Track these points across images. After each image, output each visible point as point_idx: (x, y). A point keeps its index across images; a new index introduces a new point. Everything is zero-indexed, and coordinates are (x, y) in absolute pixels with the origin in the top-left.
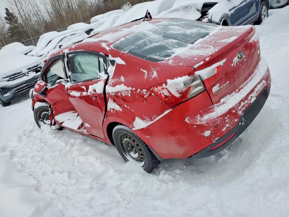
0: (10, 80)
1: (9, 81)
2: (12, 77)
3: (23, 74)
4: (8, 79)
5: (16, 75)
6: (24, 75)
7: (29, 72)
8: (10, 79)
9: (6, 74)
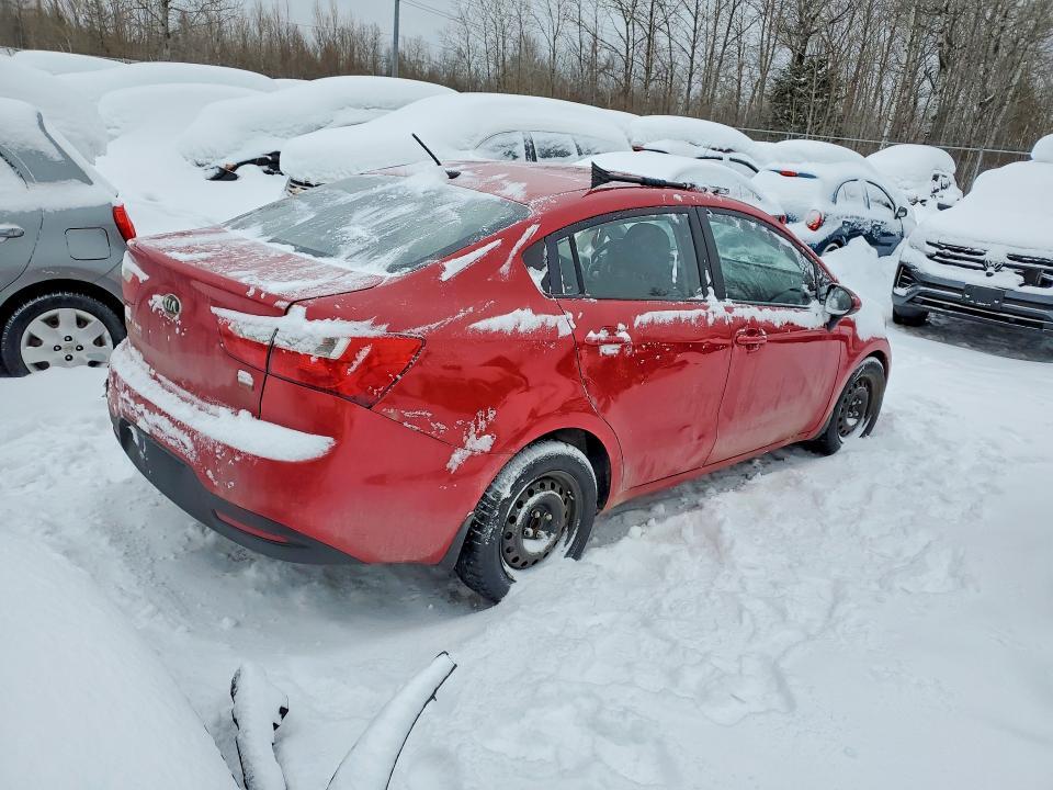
0: (937, 257)
1: (931, 257)
2: (947, 251)
3: (982, 262)
4: (934, 250)
5: (962, 255)
6: (981, 266)
7: (1005, 265)
8: (938, 254)
9: (943, 235)
